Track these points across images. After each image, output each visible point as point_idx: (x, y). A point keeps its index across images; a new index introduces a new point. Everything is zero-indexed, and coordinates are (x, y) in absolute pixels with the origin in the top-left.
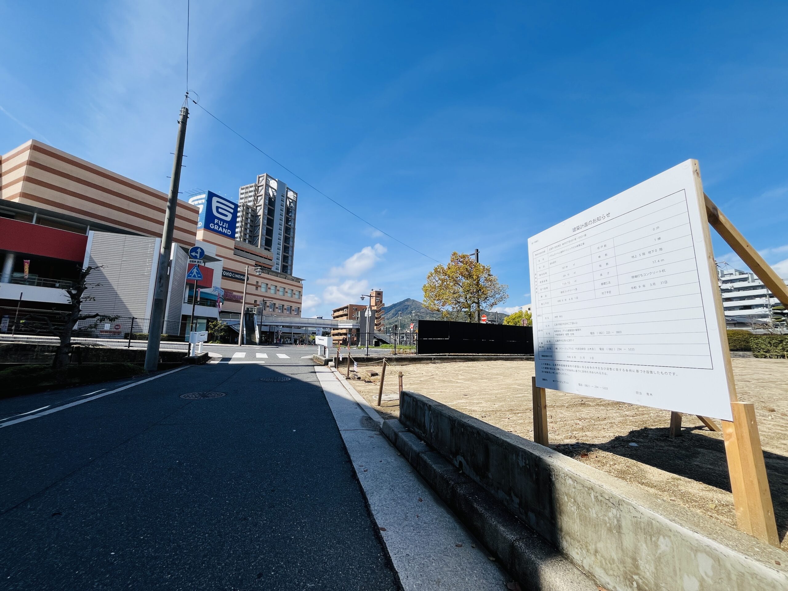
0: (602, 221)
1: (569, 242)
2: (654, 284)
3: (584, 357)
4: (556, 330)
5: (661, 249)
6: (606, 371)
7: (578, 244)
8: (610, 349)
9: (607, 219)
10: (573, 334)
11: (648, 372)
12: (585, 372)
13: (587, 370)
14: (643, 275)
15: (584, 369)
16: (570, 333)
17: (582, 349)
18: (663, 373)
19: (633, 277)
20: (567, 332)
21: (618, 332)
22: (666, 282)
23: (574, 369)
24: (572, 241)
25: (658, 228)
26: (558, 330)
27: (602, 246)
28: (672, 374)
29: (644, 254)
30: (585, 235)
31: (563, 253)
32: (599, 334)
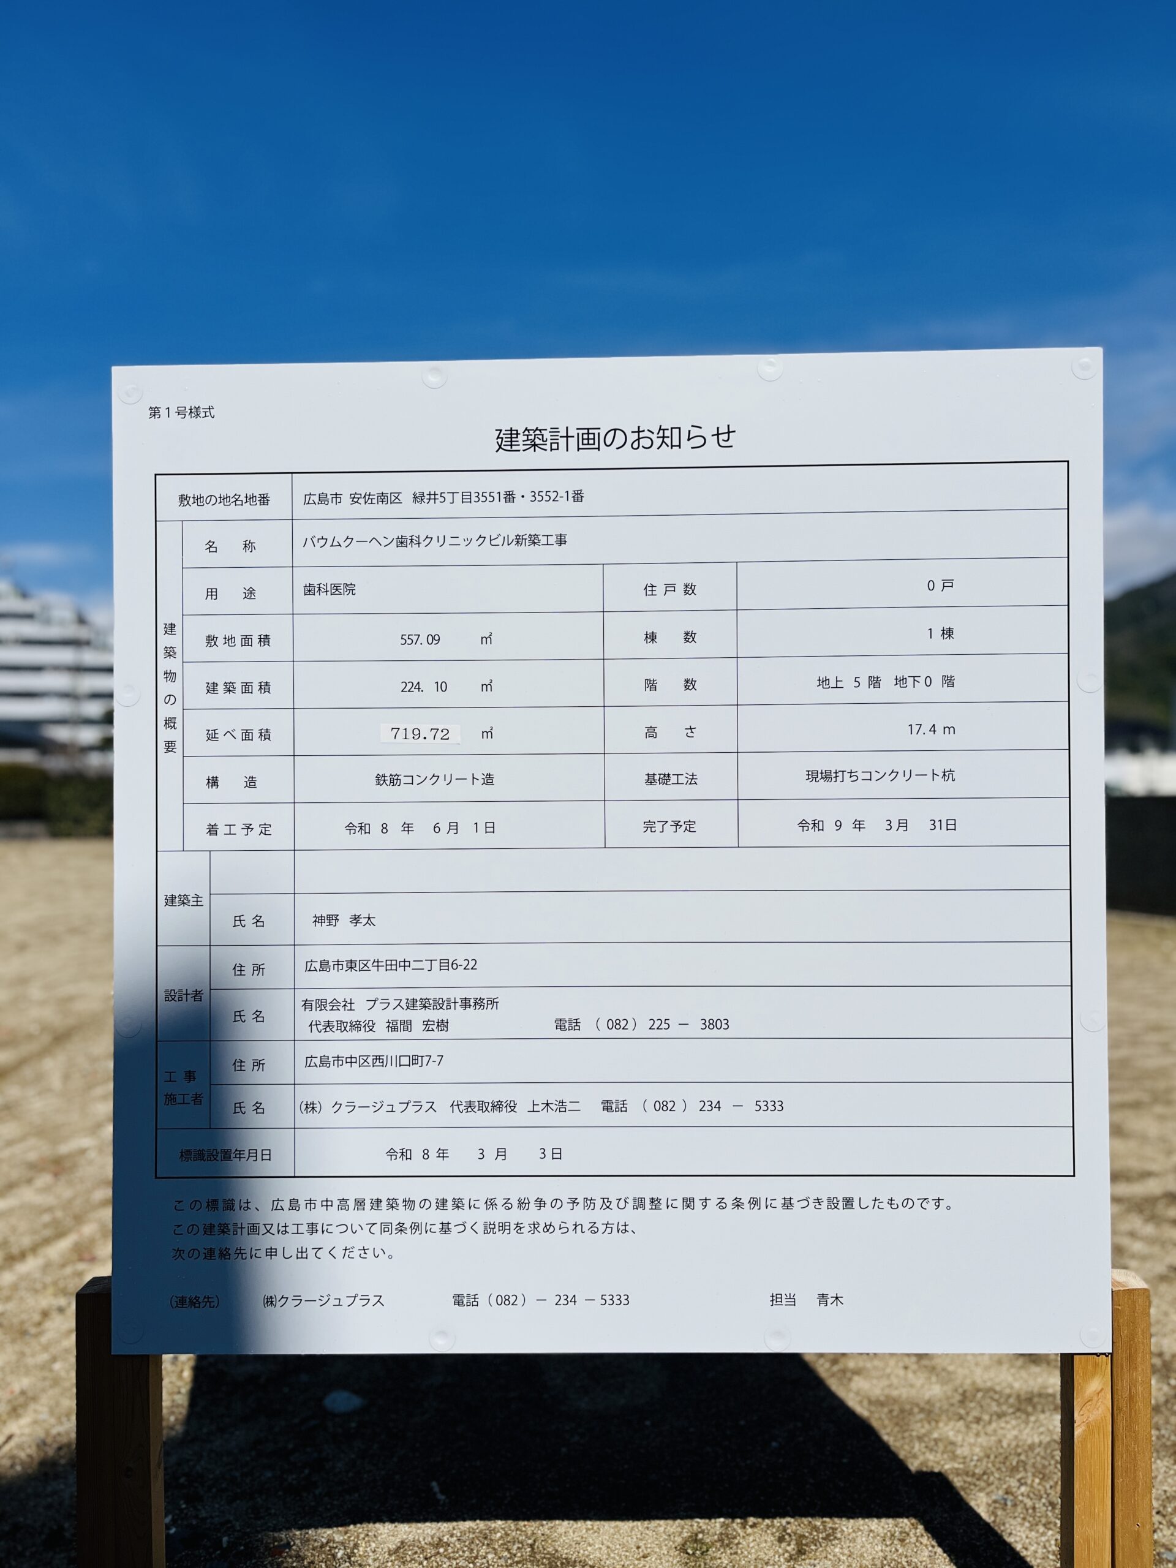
0: (685, 455)
1: (466, 497)
2: (903, 824)
3: (502, 1153)
4: (313, 996)
5: (949, 681)
6: (629, 1215)
7: (526, 528)
8: (663, 1106)
9: (712, 453)
10: (442, 1025)
11: (833, 1204)
12: (504, 1227)
13: (515, 1215)
14: (861, 776)
15: (498, 1215)
16: (418, 1017)
17: (497, 1106)
18: (898, 1201)
19: (812, 775)
20: (401, 1015)
22: (951, 825)
23: (436, 1217)
24: (484, 497)
25: (948, 583)
26: (329, 996)
27: (670, 587)
28: (931, 1205)
29: (875, 682)
30: (578, 496)
31: (410, 553)
32: (605, 1032)
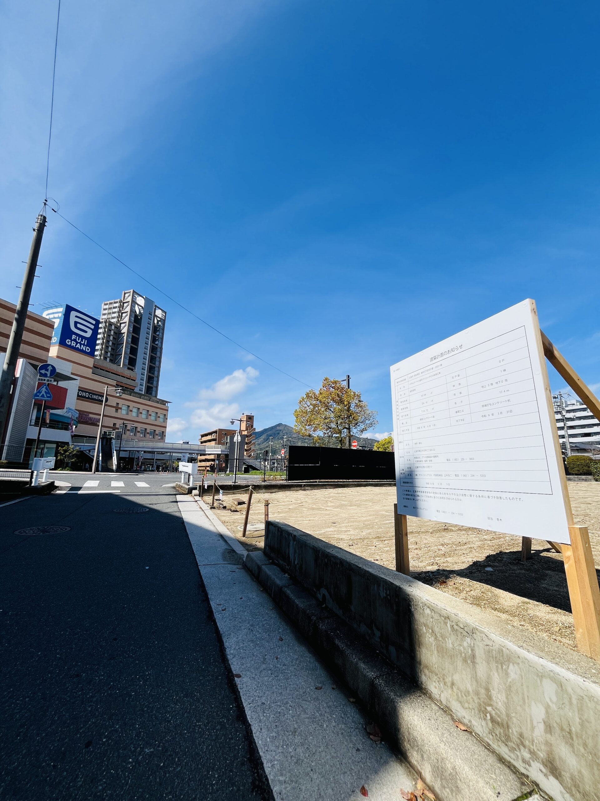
0: (456, 352)
1: (427, 371)
2: (501, 413)
3: (441, 484)
4: (415, 456)
5: (506, 380)
6: (461, 497)
7: (434, 373)
8: (465, 476)
9: (460, 350)
10: (431, 461)
11: (497, 498)
12: (443, 498)
13: (444, 496)
14: (492, 404)
15: (442, 496)
16: (428, 459)
17: (440, 475)
18: (511, 498)
19: (483, 406)
20: (426, 459)
21: (471, 459)
22: (511, 411)
23: (432, 495)
24: (430, 370)
25: (503, 360)
26: (417, 456)
27: (456, 376)
28: (518, 500)
29: (492, 384)
30: (441, 365)
31: (422, 382)
32: (454, 461)
